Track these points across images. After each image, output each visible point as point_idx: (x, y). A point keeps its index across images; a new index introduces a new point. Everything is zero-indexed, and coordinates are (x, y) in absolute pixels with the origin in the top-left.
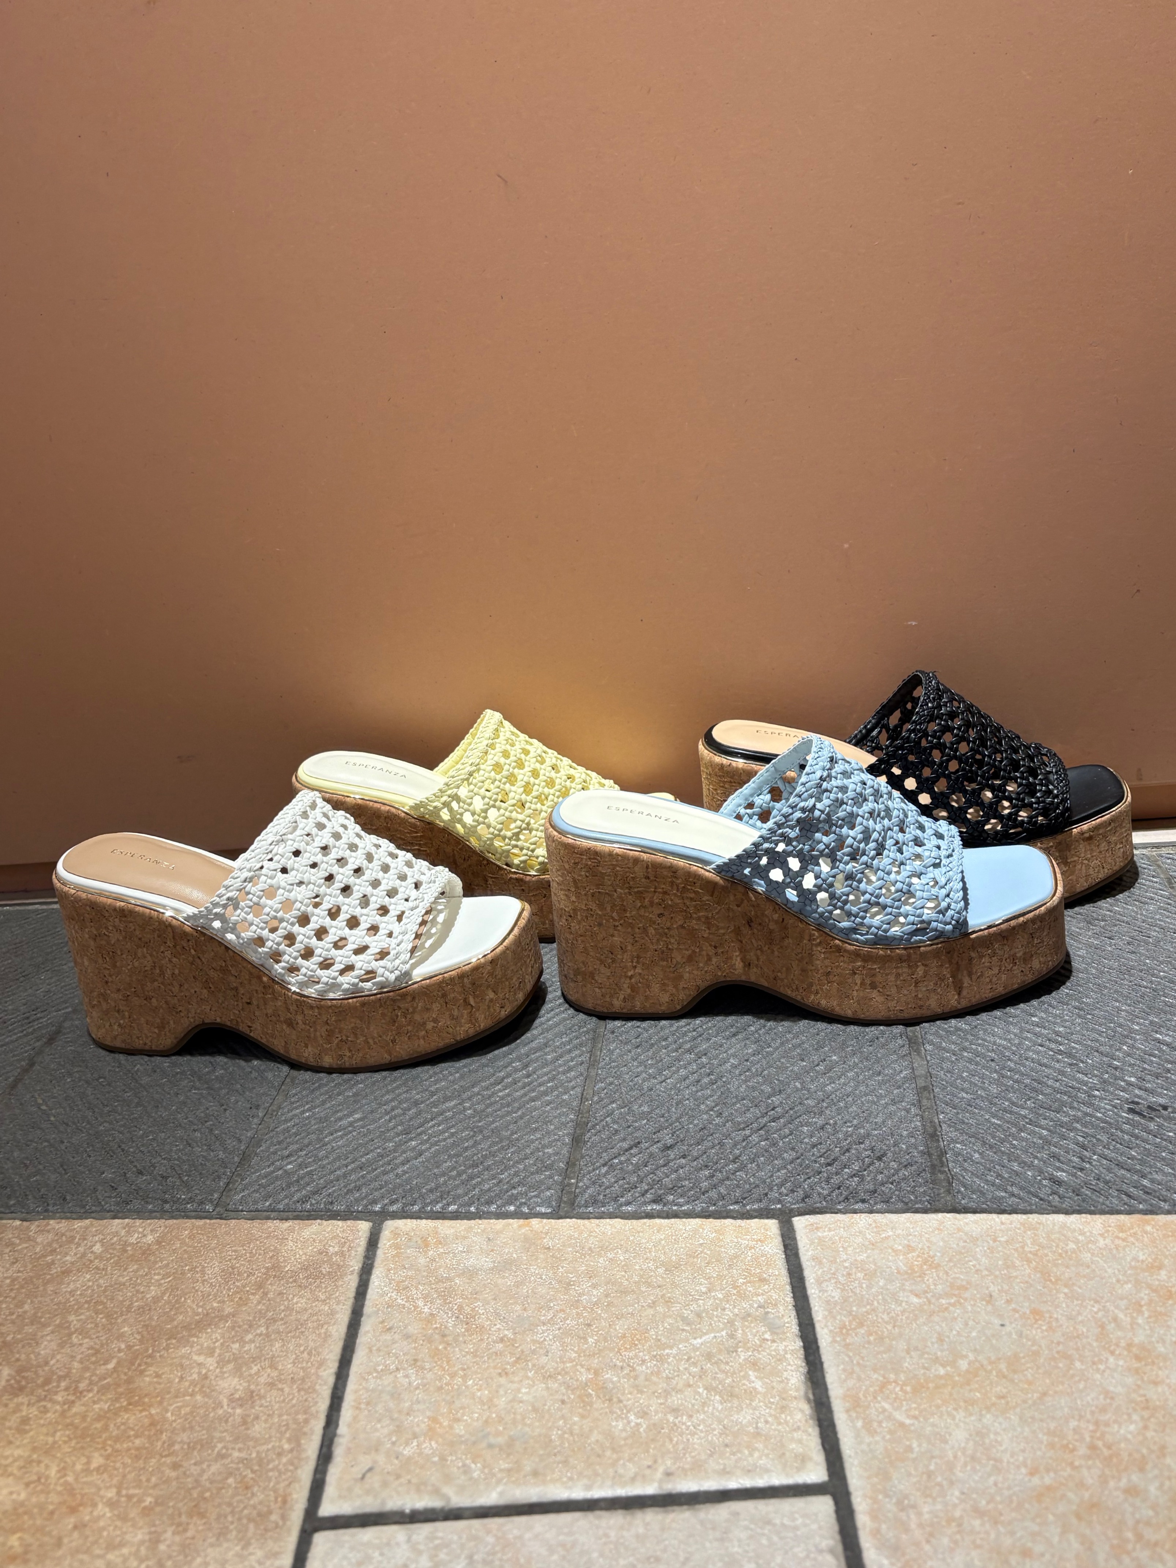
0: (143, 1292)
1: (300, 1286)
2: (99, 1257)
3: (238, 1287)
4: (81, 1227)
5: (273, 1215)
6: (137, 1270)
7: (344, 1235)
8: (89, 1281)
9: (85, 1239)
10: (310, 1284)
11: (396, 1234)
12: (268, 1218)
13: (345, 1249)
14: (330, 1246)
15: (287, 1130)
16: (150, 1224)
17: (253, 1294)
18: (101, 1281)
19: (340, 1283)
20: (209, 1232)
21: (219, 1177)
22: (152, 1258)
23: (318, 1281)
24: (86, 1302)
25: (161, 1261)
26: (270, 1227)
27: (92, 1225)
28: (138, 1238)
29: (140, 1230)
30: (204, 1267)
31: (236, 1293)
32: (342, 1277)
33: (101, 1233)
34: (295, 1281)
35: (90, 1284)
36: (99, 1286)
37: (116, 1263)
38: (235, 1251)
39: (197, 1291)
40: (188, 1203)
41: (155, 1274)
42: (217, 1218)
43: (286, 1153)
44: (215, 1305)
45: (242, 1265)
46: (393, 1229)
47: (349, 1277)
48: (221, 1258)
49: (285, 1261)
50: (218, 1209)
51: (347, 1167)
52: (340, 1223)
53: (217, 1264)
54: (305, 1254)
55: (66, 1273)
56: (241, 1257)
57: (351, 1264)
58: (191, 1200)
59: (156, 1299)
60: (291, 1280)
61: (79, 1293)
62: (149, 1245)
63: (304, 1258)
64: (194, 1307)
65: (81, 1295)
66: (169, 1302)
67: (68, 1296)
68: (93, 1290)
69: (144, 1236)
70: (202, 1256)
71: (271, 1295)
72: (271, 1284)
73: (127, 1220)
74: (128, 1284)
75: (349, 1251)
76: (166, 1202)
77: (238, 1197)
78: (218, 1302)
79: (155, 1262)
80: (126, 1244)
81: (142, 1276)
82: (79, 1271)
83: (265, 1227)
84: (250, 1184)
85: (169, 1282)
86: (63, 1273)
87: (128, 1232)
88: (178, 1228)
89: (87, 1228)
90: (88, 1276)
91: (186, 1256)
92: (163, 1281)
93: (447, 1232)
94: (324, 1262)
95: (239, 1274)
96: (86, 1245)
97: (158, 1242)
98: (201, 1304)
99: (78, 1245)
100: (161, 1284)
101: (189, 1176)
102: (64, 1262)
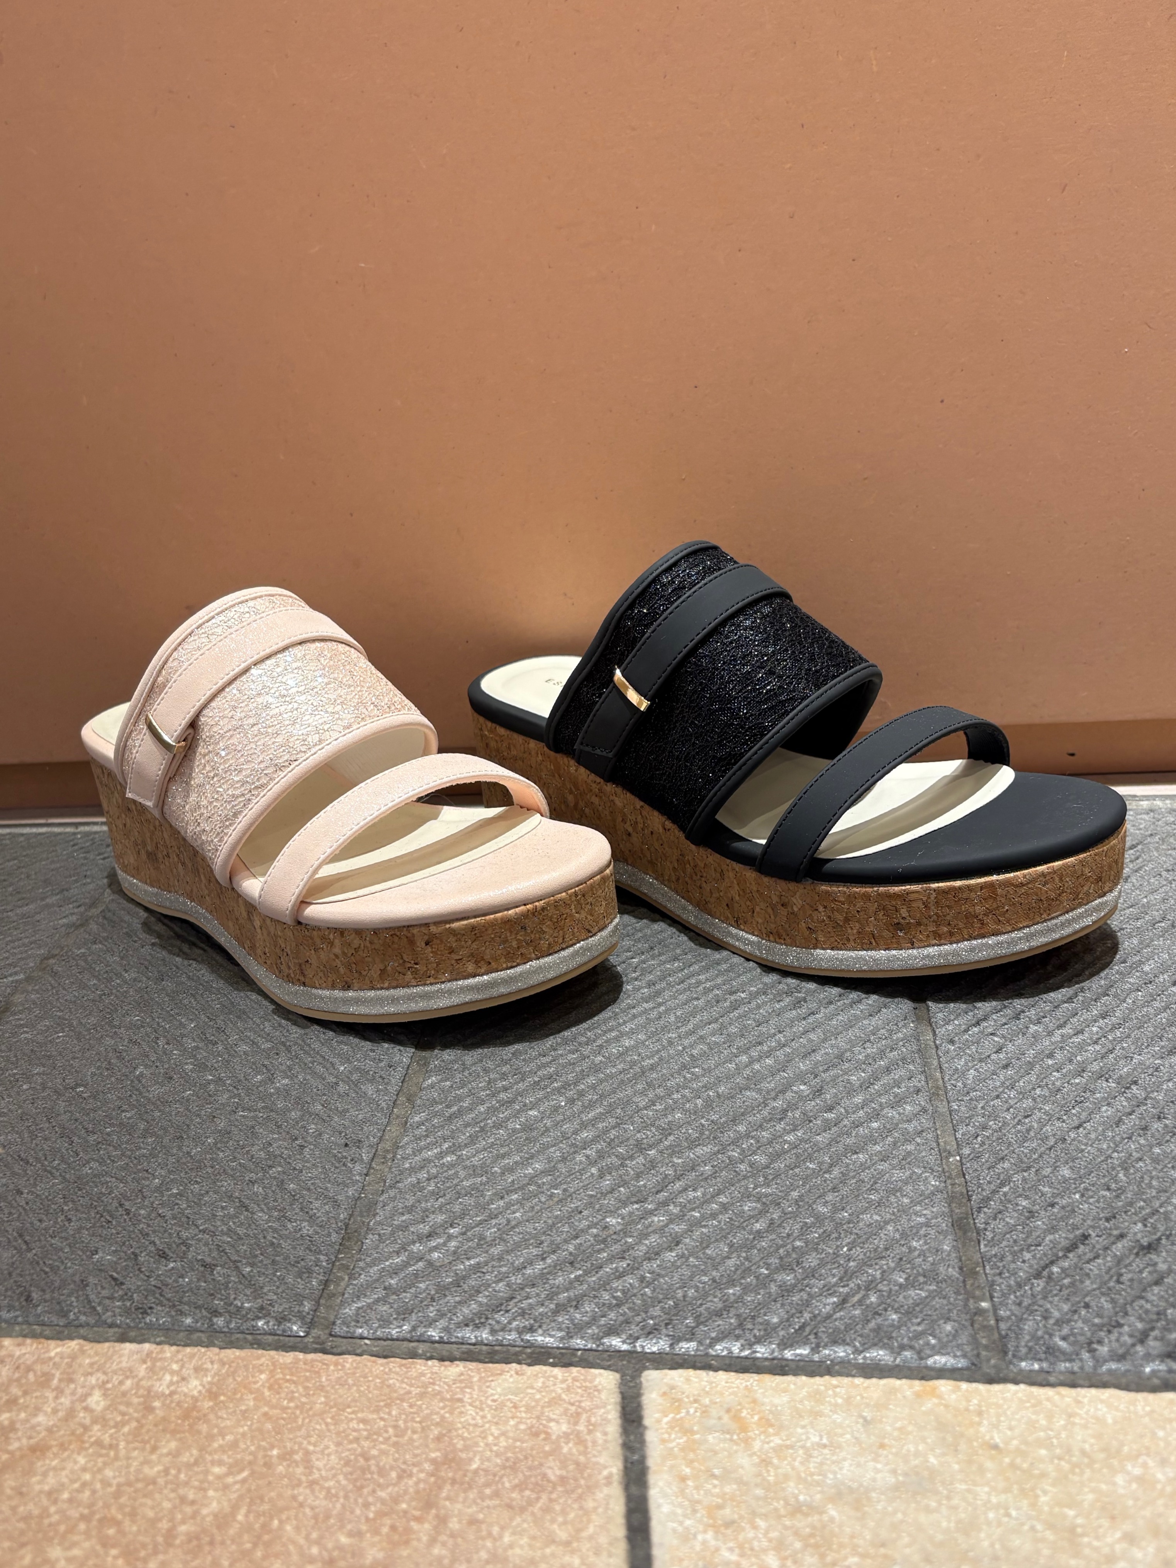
0: (193, 1503)
1: (509, 1507)
2: (100, 1420)
3: (383, 1502)
4: (62, 1356)
5: (421, 1348)
6: (176, 1454)
7: (574, 1398)
8: (84, 1469)
9: (71, 1380)
10: (530, 1503)
11: (675, 1402)
12: (413, 1355)
13: (581, 1427)
14: (550, 1420)
15: (418, 1186)
16: (192, 1356)
17: (418, 1520)
18: (109, 1473)
19: (590, 1504)
20: (307, 1379)
21: (310, 1271)
22: (204, 1428)
23: (544, 1497)
24: (83, 1517)
25: (223, 1435)
26: (423, 1374)
27: (82, 1351)
28: (171, 1383)
29: (175, 1367)
30: (307, 1453)
31: (381, 1514)
32: (590, 1489)
33: (101, 1369)
34: (496, 1494)
35: (87, 1477)
36: (106, 1483)
37: (136, 1433)
38: (364, 1421)
39: (301, 1505)
40: (259, 1318)
41: (213, 1463)
42: (315, 1351)
43: (424, 1229)
44: (344, 1540)
45: (383, 1452)
46: (665, 1389)
47: (606, 1490)
48: (338, 1433)
49: (466, 1448)
50: (315, 1332)
51: (544, 1259)
52: (557, 1371)
53: (333, 1447)
54: (504, 1434)
55: (39, 1450)
56: (378, 1434)
57: (602, 1460)
58: (263, 1312)
59: (223, 1520)
60: (488, 1491)
61: (66, 1496)
62: (195, 1399)
63: (503, 1443)
64: (302, 1541)
65: (70, 1500)
66: (247, 1528)
67: (45, 1502)
68: (94, 1492)
69: (183, 1379)
70: (299, 1428)
71: (454, 1524)
72: (448, 1498)
73: (147, 1346)
74: (161, 1481)
75: (590, 1432)
76: (216, 1313)
77: (349, 1311)
78: (350, 1534)
79: (211, 1437)
80: (150, 1396)
81: (189, 1466)
82: (63, 1447)
83: (413, 1373)
84: (370, 1286)
85: (244, 1481)
86: (33, 1449)
87: (151, 1369)
88: (246, 1367)
89: (73, 1357)
90: (82, 1460)
91: (269, 1426)
92: (230, 1480)
93: (776, 1401)
94: (547, 1454)
95: (382, 1472)
96: (73, 1393)
97: (212, 1394)
98: (314, 1535)
99: (60, 1391)
100: (226, 1487)
101: (252, 1265)
102: (33, 1427)
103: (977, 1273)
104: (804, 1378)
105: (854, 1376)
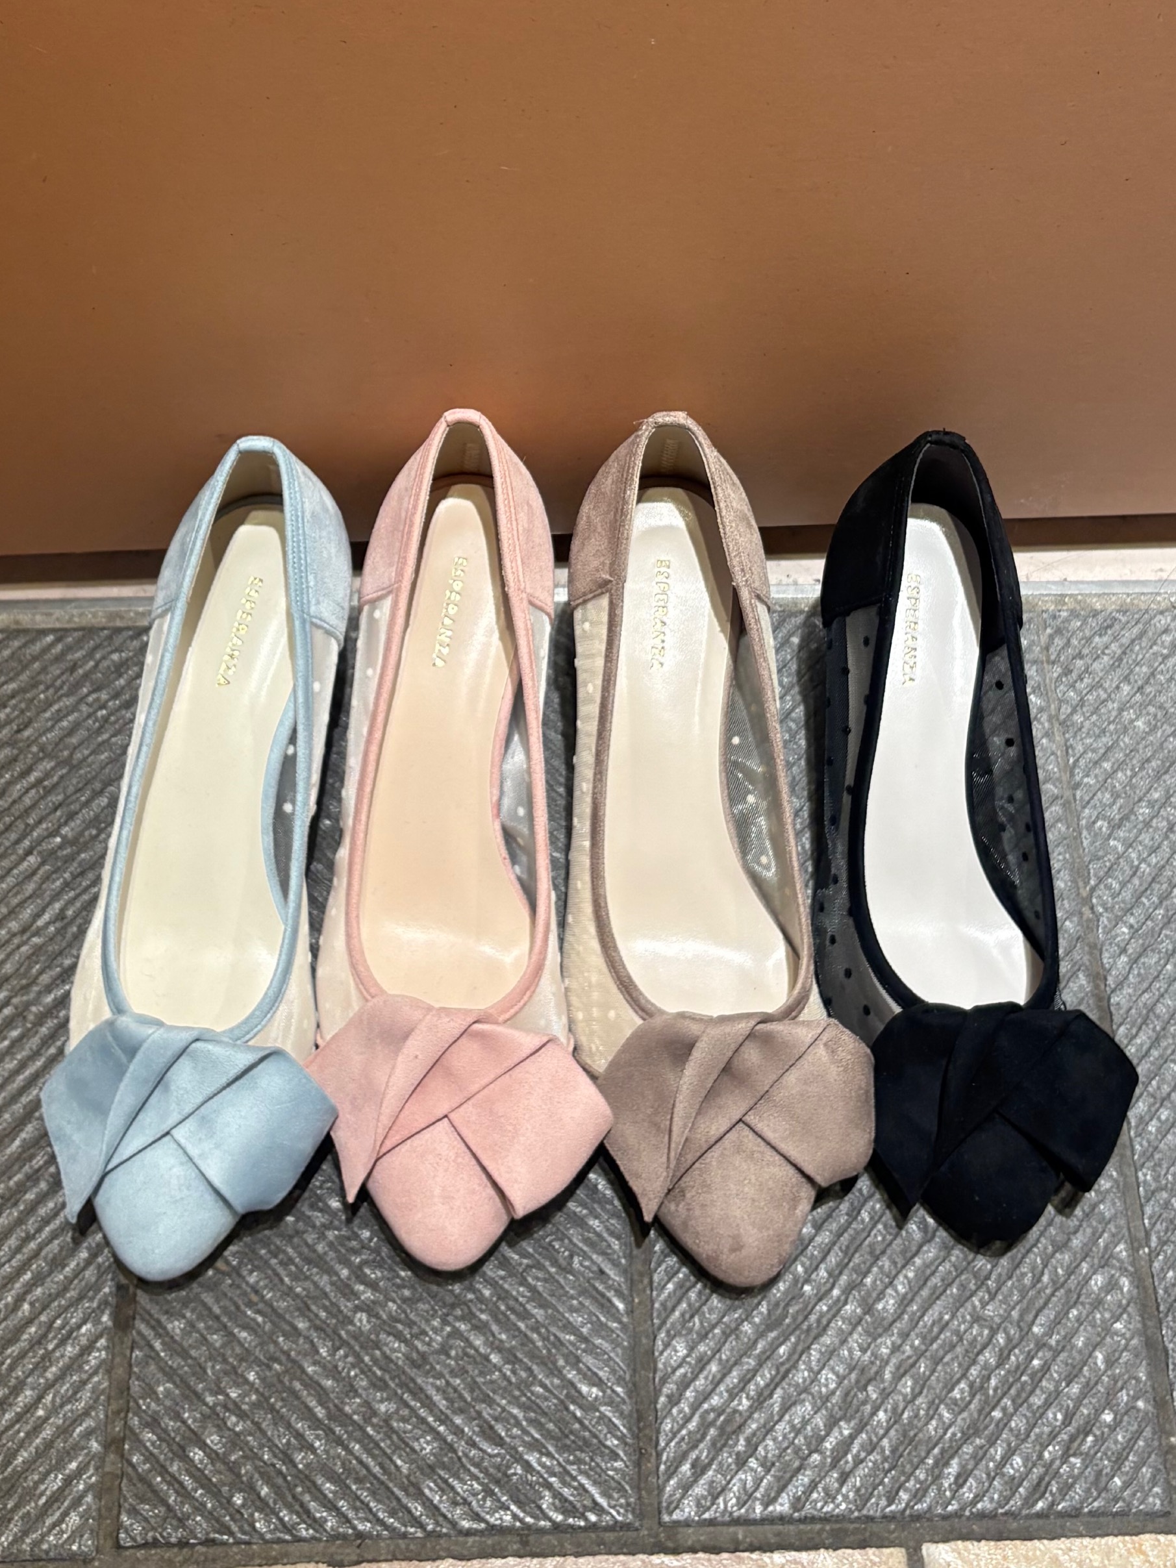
52: (857, 1554)
103: (1166, 1402)
104: (1045, 1542)
105: (1081, 1536)
